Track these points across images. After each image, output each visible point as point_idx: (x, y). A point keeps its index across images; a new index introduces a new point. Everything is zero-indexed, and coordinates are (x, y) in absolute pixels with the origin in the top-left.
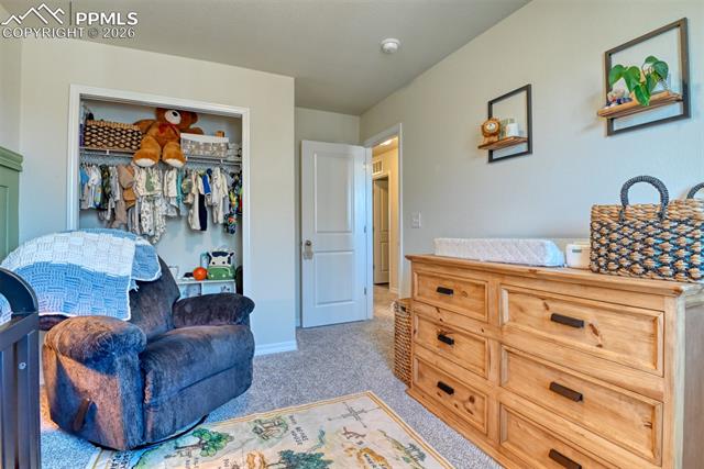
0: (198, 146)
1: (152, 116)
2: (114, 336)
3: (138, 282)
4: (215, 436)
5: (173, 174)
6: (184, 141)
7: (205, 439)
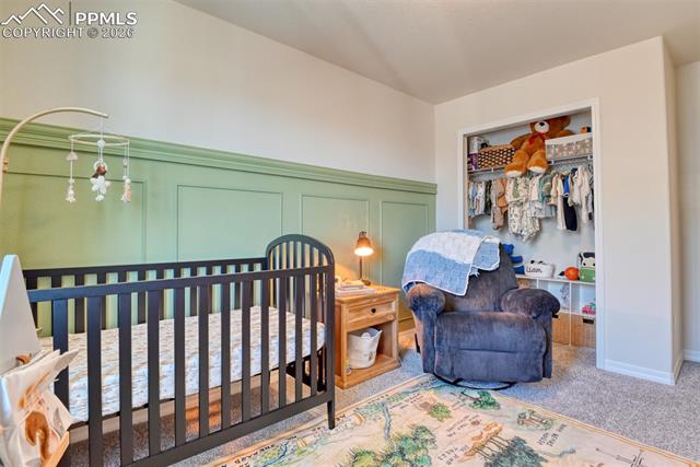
0: (561, 148)
1: (528, 131)
2: (420, 297)
3: (479, 270)
4: (491, 401)
5: (536, 180)
6: (548, 146)
7: (484, 399)
